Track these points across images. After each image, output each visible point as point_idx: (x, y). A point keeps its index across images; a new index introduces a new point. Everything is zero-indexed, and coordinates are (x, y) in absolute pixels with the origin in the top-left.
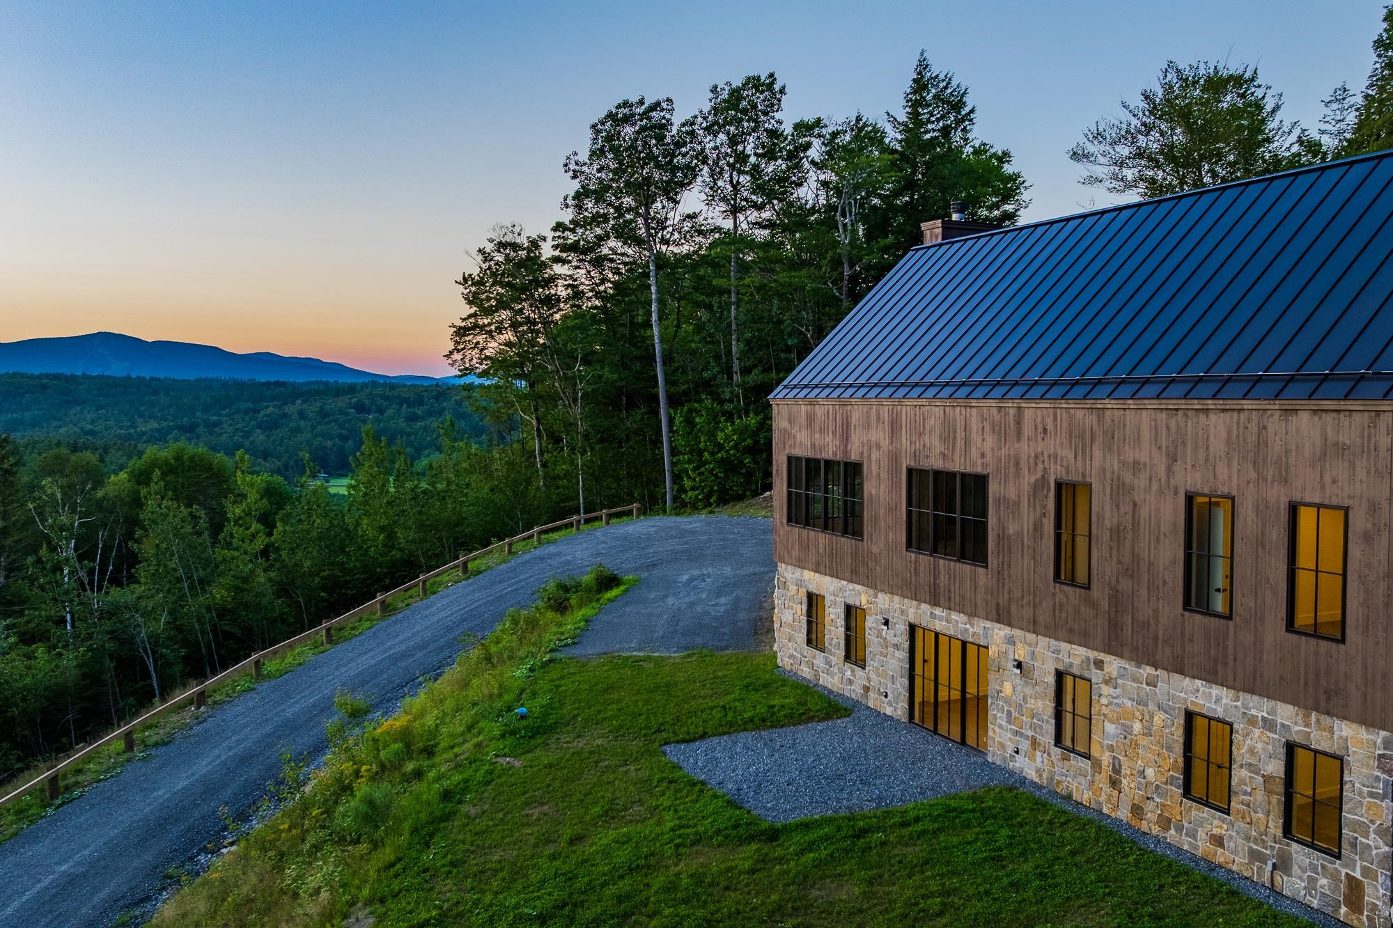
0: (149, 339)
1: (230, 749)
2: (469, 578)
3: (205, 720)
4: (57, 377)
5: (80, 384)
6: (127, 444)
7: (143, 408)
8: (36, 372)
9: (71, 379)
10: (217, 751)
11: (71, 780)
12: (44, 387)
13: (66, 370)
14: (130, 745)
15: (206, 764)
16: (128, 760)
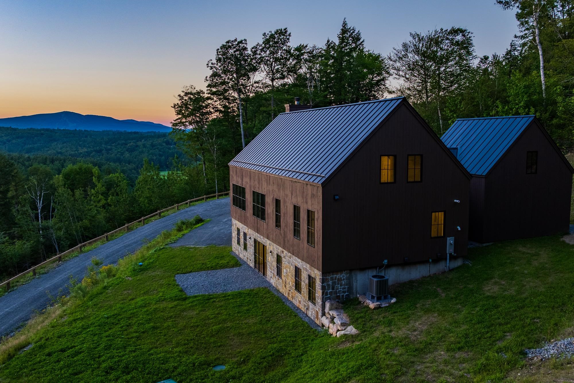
0: (84, 114)
1: (66, 275)
2: (161, 218)
3: (60, 266)
4: (47, 130)
5: (56, 133)
6: (73, 158)
7: (81, 143)
8: (39, 128)
9: (53, 131)
10: (61, 276)
11: (15, 284)
12: (42, 134)
13: (51, 127)
14: (35, 274)
15: (56, 280)
16: (33, 278)
